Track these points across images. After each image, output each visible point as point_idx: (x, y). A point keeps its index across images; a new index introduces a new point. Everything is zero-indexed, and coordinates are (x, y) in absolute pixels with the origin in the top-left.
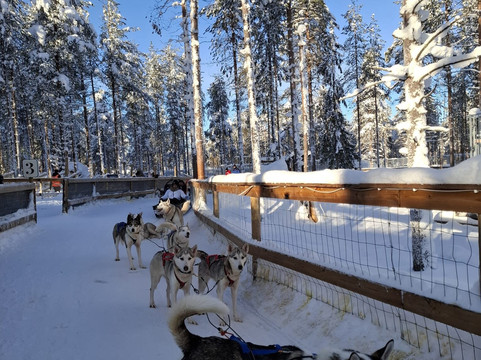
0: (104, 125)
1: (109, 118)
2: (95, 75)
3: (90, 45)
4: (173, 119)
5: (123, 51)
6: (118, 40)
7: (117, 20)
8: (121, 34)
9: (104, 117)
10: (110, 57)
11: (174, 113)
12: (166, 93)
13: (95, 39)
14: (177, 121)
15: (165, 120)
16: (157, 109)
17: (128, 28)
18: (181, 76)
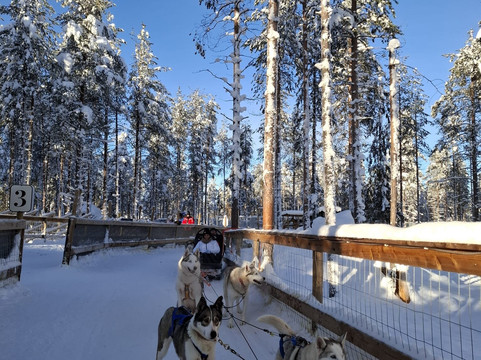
0: (122, 168)
1: (128, 161)
2: (121, 112)
3: (119, 78)
4: (194, 165)
5: (152, 90)
6: (147, 79)
7: (148, 60)
8: (151, 73)
9: (124, 160)
10: (137, 95)
11: (196, 158)
12: (189, 138)
13: (124, 73)
14: (199, 167)
15: (185, 166)
16: (179, 154)
17: (159, 68)
18: (207, 122)
